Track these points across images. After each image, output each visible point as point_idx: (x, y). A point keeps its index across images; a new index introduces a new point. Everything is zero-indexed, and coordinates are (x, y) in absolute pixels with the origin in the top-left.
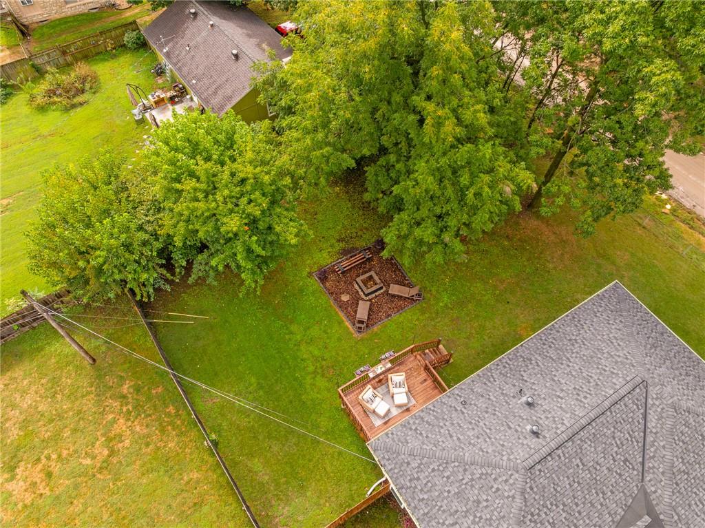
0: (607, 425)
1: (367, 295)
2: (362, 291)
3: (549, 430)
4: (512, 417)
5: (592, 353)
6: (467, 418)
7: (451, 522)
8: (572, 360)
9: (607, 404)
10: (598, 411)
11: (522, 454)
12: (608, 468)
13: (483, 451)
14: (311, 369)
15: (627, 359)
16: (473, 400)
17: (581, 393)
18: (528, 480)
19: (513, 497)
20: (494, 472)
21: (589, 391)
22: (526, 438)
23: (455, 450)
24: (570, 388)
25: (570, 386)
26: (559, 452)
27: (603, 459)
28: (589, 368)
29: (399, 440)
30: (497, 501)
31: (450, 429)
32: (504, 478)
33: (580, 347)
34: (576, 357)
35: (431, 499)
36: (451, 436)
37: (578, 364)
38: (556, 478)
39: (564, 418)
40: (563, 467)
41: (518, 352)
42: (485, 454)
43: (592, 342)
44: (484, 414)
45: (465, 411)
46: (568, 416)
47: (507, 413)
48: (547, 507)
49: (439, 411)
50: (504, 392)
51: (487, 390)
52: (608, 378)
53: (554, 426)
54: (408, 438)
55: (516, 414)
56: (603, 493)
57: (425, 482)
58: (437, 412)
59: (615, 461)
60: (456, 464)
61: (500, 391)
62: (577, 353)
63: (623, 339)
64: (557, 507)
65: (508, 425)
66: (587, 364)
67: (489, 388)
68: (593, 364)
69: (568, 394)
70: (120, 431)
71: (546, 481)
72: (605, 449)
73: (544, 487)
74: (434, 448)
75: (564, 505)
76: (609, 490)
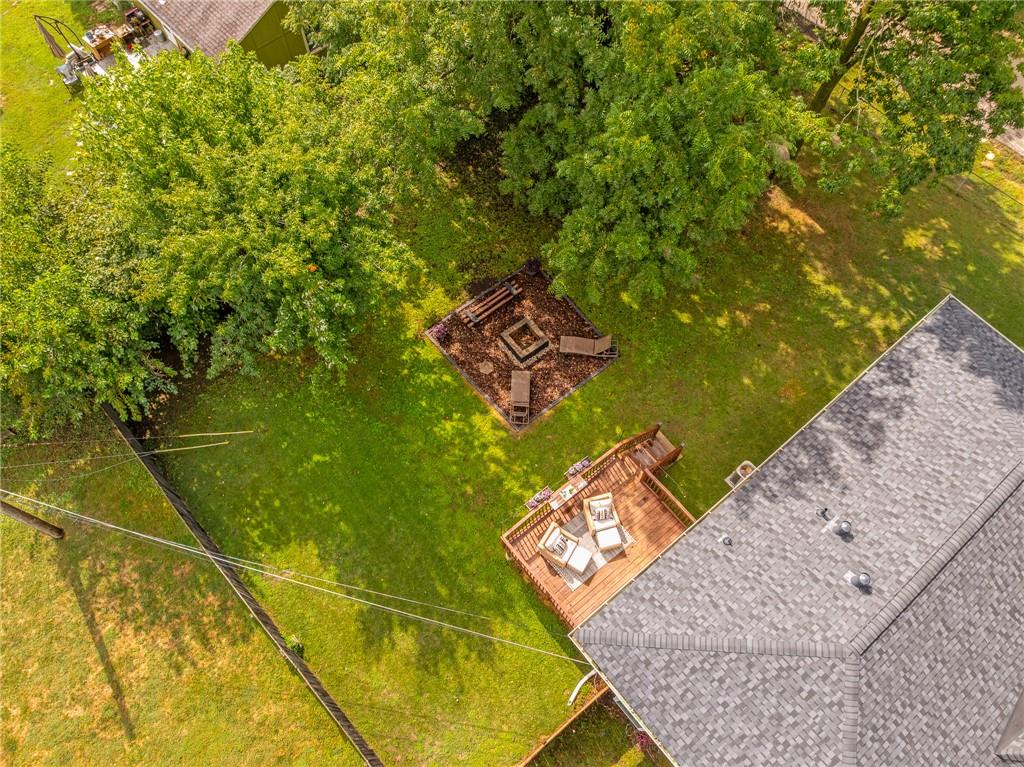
0: (980, 555)
1: (522, 360)
2: (514, 353)
3: (885, 578)
4: (818, 560)
5: (934, 430)
6: (739, 569)
7: (735, 756)
8: (901, 445)
9: (977, 519)
10: (964, 533)
11: (846, 627)
12: (987, 628)
13: (777, 629)
14: (445, 499)
15: (996, 433)
16: (742, 535)
17: (928, 504)
18: (863, 672)
19: (840, 704)
20: (801, 663)
21: (941, 500)
22: (848, 597)
23: (728, 631)
24: (908, 497)
25: (907, 493)
26: (909, 615)
27: (978, 615)
28: (933, 457)
29: (625, 622)
30: (813, 714)
31: (712, 593)
32: (821, 673)
33: (911, 420)
34: (908, 439)
35: (695, 720)
36: (716, 606)
37: (913, 452)
38: (907, 661)
39: (907, 553)
40: (917, 640)
41: (806, 439)
42: (780, 632)
43: (930, 410)
44: (767, 558)
45: (732, 557)
46: (914, 547)
47: (807, 553)
48: (897, 711)
49: (687, 561)
50: (795, 515)
51: (764, 514)
52: (970, 471)
53: (893, 569)
54: (640, 617)
55: (824, 554)
56: (984, 672)
57: (680, 692)
58: (684, 564)
59: (996, 613)
60: (734, 656)
61: (788, 514)
62: (908, 431)
63: (981, 399)
64: (913, 707)
65: (812, 575)
66: (930, 450)
67: (766, 511)
68: (938, 449)
69: (907, 508)
70: (128, 650)
71: (892, 669)
72: (980, 597)
73: (889, 679)
74: (690, 632)
75: (924, 703)
76: (991, 664)
